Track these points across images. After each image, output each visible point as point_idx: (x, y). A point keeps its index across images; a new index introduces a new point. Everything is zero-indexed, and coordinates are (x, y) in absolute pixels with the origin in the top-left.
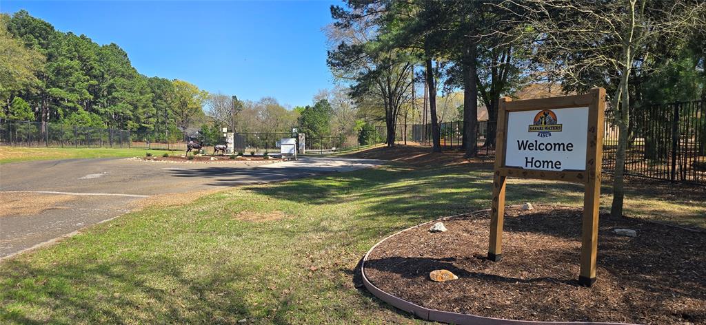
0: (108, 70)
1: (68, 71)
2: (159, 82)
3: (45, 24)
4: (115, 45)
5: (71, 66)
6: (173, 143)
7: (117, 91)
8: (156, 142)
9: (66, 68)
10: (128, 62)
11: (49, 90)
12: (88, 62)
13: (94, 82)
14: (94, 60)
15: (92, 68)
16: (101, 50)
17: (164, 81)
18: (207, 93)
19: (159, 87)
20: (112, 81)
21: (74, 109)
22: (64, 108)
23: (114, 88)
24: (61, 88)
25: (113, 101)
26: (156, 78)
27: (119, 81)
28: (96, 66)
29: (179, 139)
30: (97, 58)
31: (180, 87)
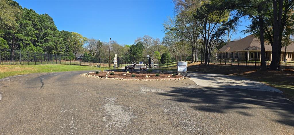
0: (44, 26)
1: (26, 26)
2: (65, 33)
3: (14, 2)
4: (47, 15)
5: (27, 23)
6: (71, 60)
7: (48, 36)
8: (63, 60)
9: (25, 24)
10: (53, 23)
11: (16, 34)
12: (34, 22)
13: (37, 32)
14: (37, 21)
15: (36, 25)
16: (40, 16)
17: (67, 33)
18: (87, 38)
19: (65, 35)
20: (46, 31)
21: (28, 44)
22: (23, 43)
23: (47, 34)
24: (22, 34)
25: (47, 41)
26: (64, 31)
27: (49, 31)
28: (38, 24)
29: (74, 59)
30: (39, 20)
31: (74, 35)
